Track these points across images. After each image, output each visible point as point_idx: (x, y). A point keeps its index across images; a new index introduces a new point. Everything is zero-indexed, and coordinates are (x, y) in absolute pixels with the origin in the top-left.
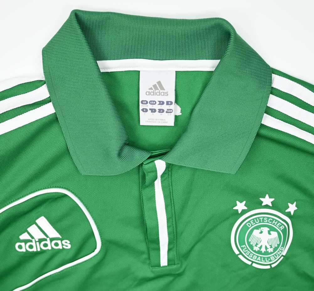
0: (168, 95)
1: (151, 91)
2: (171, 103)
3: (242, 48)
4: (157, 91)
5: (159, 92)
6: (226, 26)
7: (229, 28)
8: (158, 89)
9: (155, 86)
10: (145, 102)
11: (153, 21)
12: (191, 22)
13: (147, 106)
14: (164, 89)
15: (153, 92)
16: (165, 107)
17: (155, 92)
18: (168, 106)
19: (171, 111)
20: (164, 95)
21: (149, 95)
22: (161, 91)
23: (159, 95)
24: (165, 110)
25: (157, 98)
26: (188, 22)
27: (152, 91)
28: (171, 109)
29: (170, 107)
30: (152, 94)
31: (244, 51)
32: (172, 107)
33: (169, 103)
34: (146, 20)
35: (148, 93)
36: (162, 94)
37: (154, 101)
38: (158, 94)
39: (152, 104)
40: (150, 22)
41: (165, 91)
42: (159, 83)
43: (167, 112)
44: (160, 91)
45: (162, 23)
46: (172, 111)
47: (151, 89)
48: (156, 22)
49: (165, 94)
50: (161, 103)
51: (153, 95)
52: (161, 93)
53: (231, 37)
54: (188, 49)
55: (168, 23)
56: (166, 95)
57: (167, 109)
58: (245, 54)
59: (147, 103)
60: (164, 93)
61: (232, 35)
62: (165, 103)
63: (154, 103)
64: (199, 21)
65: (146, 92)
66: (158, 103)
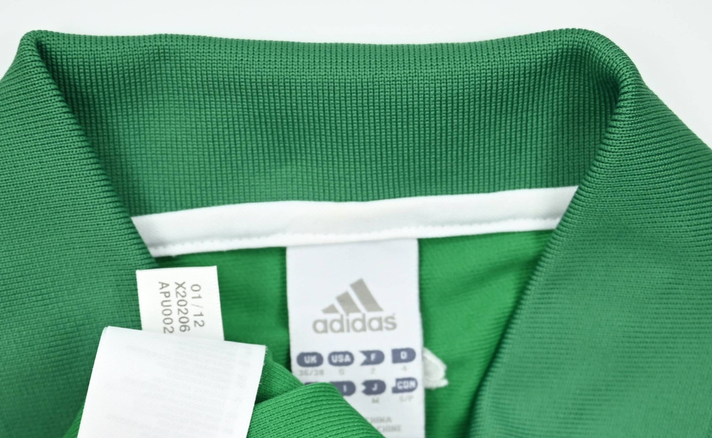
0: (395, 326)
1: (330, 317)
2: (411, 355)
3: (663, 138)
4: (353, 316)
5: (363, 320)
6: (604, 55)
7: (617, 63)
8: (357, 310)
9: (344, 300)
10: (314, 359)
11: (328, 55)
12: (468, 50)
13: (322, 372)
14: (378, 308)
15: (341, 321)
16: (388, 372)
17: (348, 321)
18: (399, 366)
19: (412, 384)
20: (380, 328)
21: (325, 331)
22: (369, 315)
23: (364, 329)
24: (390, 384)
25: (356, 343)
26: (457, 53)
27: (337, 316)
28: (409, 379)
29: (405, 369)
30: (337, 326)
31: (672, 148)
32: (413, 369)
33: (404, 356)
34: (301, 54)
35: (320, 326)
36: (375, 324)
37: (344, 353)
38: (359, 325)
39: (338, 364)
40: (317, 61)
41: (383, 315)
42: (360, 286)
43: (395, 390)
44: (364, 315)
45: (361, 60)
46: (417, 384)
47: (331, 309)
48: (339, 58)
49: (384, 325)
50: (374, 358)
51: (342, 330)
52: (371, 320)
53: (622, 97)
54: (460, 154)
55: (384, 60)
56: (387, 329)
57: (398, 380)
58: (677, 158)
59: (320, 360)
60: (380, 320)
61: (626, 89)
62: (388, 357)
63: (347, 359)
64: (502, 47)
65: (315, 323)
66: (360, 358)
